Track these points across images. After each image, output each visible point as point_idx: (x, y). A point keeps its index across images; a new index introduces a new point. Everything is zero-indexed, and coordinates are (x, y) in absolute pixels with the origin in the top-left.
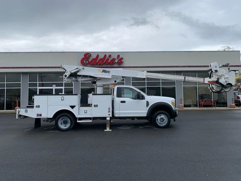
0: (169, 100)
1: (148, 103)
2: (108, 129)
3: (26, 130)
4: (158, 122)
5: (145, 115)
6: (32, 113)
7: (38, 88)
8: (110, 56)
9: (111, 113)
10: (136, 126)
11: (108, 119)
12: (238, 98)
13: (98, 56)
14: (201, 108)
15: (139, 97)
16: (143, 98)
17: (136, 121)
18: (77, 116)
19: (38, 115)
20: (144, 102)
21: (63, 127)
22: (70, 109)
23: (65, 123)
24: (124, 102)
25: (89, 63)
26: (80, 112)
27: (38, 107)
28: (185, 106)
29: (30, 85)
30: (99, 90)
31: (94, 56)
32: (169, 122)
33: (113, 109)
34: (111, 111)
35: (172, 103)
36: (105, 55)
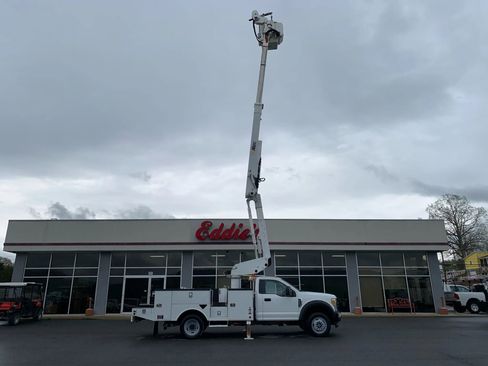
0: (328, 298)
1: (300, 302)
2: (249, 337)
4: (315, 328)
5: (297, 319)
6: (151, 315)
7: (125, 277)
8: (241, 225)
9: (252, 316)
10: (286, 335)
11: (249, 323)
12: (457, 296)
13: (222, 225)
14: (391, 314)
15: (289, 294)
16: (293, 294)
17: (286, 328)
18: (209, 319)
19: (159, 317)
20: (294, 300)
21: (189, 333)
22: (200, 309)
23: (192, 328)
24: (269, 300)
25: (209, 236)
26: (212, 314)
27: (159, 306)
28: (365, 310)
29: (113, 272)
30: (235, 284)
31: (216, 226)
32: (329, 328)
33: (255, 309)
34: (252, 311)
35: (332, 302)
36: (234, 225)
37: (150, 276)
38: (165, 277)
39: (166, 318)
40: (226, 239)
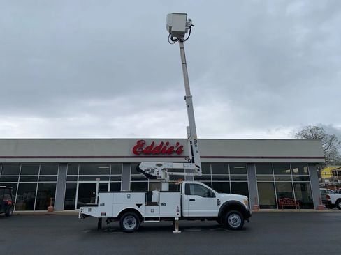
0: (241, 198)
1: (219, 202)
2: (177, 231)
3: (86, 232)
4: (231, 223)
5: (217, 215)
6: (95, 212)
7: (78, 182)
8: (168, 143)
9: (180, 213)
10: (207, 228)
11: (177, 219)
12: (328, 197)
13: (153, 143)
14: (281, 210)
15: (210, 195)
16: (214, 196)
17: (207, 223)
18: (144, 216)
19: (102, 214)
20: (215, 200)
21: (127, 227)
22: (136, 208)
23: (130, 223)
24: (193, 200)
25: (143, 151)
26: (146, 212)
27: (103, 205)
28: (261, 207)
30: (165, 187)
31: (149, 144)
32: (243, 223)
33: (182, 208)
34: (180, 210)
35: (245, 201)
36: (162, 143)
37: (98, 182)
38: (109, 182)
39: (109, 215)
40: (156, 154)
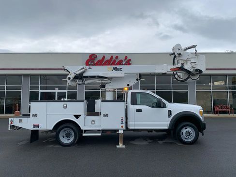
1: (170, 113)
2: (121, 145)
4: (184, 136)
5: (167, 127)
6: (28, 124)
9: (124, 125)
11: (121, 132)
15: (159, 105)
16: (164, 106)
18: (83, 128)
19: (35, 126)
21: (65, 141)
22: (74, 119)
23: (68, 135)
24: (140, 111)
25: (94, 64)
26: (87, 124)
27: (36, 116)
30: (109, 96)
32: (197, 136)
33: (127, 118)
34: (124, 122)
35: (200, 112)
39: (42, 127)
